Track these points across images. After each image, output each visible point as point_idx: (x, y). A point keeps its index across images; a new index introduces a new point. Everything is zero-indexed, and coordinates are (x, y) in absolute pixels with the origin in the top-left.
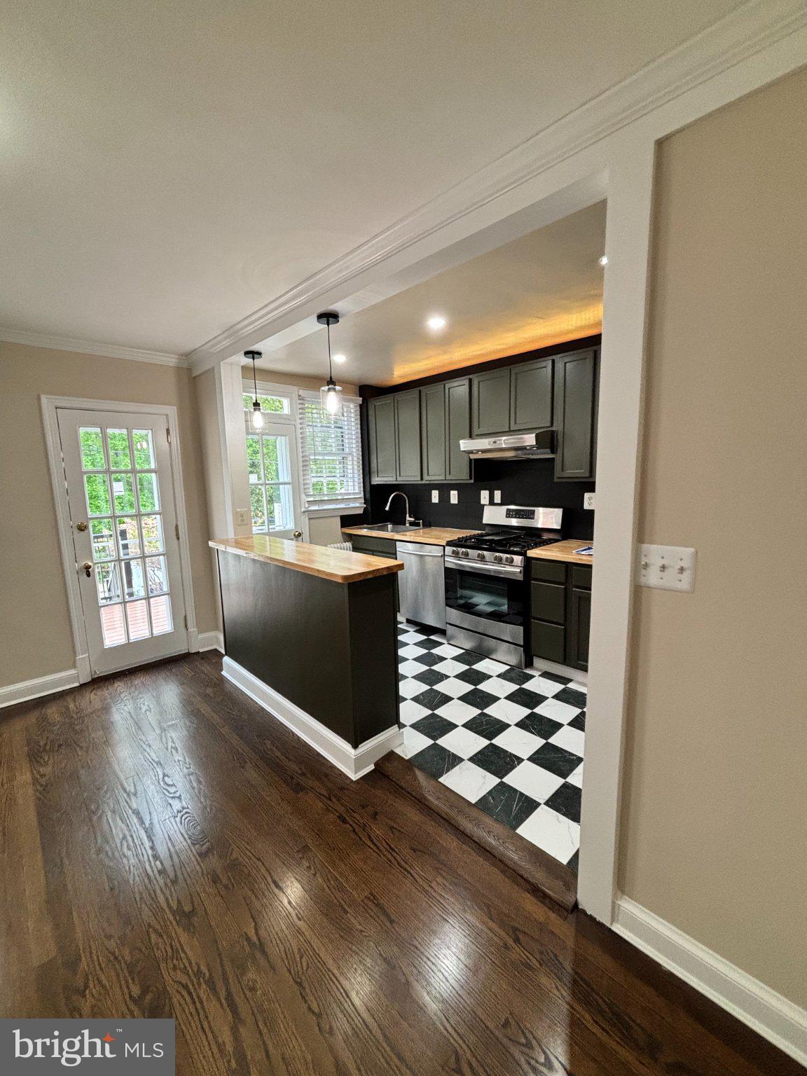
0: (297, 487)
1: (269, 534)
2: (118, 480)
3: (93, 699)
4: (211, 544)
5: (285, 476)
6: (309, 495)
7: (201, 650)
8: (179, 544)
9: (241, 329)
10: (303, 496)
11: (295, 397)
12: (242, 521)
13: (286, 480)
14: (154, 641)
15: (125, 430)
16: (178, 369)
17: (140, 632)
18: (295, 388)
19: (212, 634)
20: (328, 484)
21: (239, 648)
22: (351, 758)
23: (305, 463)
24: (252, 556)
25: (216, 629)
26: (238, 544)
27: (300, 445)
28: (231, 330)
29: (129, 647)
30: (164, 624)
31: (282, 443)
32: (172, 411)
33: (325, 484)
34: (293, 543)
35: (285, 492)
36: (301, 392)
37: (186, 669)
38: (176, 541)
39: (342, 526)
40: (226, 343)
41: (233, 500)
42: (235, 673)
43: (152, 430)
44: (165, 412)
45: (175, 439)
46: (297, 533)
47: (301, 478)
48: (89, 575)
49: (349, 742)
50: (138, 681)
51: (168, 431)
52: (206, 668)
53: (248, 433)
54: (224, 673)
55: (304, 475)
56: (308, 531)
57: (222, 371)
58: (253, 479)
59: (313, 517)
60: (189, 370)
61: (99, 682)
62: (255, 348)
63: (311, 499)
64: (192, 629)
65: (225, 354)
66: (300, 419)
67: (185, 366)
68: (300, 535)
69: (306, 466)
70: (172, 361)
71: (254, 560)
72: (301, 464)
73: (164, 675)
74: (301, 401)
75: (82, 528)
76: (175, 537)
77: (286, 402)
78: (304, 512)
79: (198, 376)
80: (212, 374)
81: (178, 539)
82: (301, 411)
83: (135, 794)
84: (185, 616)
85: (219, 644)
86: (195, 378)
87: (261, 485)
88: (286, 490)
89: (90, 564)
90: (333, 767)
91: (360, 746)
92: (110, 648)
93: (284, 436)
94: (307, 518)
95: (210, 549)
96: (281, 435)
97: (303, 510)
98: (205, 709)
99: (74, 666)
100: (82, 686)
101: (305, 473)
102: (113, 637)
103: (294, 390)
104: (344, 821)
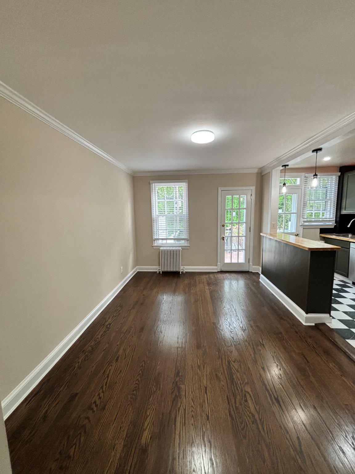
0: (299, 214)
1: (284, 233)
2: (234, 211)
3: (221, 276)
4: (261, 234)
5: (294, 210)
6: (304, 218)
7: (253, 272)
8: (250, 233)
9: (281, 158)
10: (302, 219)
11: (303, 177)
12: (274, 227)
13: (295, 212)
14: (238, 264)
15: (238, 196)
16: (257, 173)
17: (234, 261)
18: (304, 173)
19: (257, 267)
20: (315, 214)
21: (267, 273)
22: (304, 317)
23: (304, 205)
24: (275, 239)
25: (259, 265)
26: (271, 235)
27: (303, 197)
28: (278, 159)
29: (231, 264)
30: (242, 260)
31: (295, 197)
32: (253, 188)
33: (314, 214)
34: (295, 237)
35: (294, 217)
36: (306, 175)
37: (247, 275)
38: (249, 233)
39: (320, 233)
40: (275, 163)
41: (271, 219)
42: (264, 280)
43: (246, 195)
44: (251, 189)
45: (253, 197)
46: (296, 234)
47: (302, 211)
48: (223, 240)
49: (304, 311)
50: (233, 275)
51: (251, 195)
52: (254, 277)
53: (280, 194)
54: (260, 280)
55: (303, 210)
56: (302, 233)
57: (273, 172)
58: (280, 211)
59: (305, 228)
60: (261, 173)
61: (222, 272)
62: (286, 164)
63: (306, 220)
64: (251, 263)
65: (275, 167)
66: (304, 186)
67: (260, 172)
68: (297, 235)
69: (305, 206)
70: (256, 171)
71: (276, 240)
72: (303, 205)
73: (241, 275)
74: (306, 179)
75: (223, 226)
76: (249, 231)
77: (298, 179)
78: (301, 225)
79: (264, 175)
80: (269, 175)
81: (250, 232)
82: (305, 183)
83: (232, 301)
84: (249, 259)
85: (259, 271)
86: (263, 176)
87: (283, 214)
88: (294, 216)
89: (224, 237)
90: (296, 318)
91: (309, 314)
92: (226, 263)
93: (296, 193)
94: (302, 228)
95: (261, 236)
96: (294, 194)
97: (300, 224)
98: (253, 288)
99: (217, 266)
100: (218, 272)
101: (304, 208)
102: (227, 260)
103: (303, 174)
104: (297, 333)
